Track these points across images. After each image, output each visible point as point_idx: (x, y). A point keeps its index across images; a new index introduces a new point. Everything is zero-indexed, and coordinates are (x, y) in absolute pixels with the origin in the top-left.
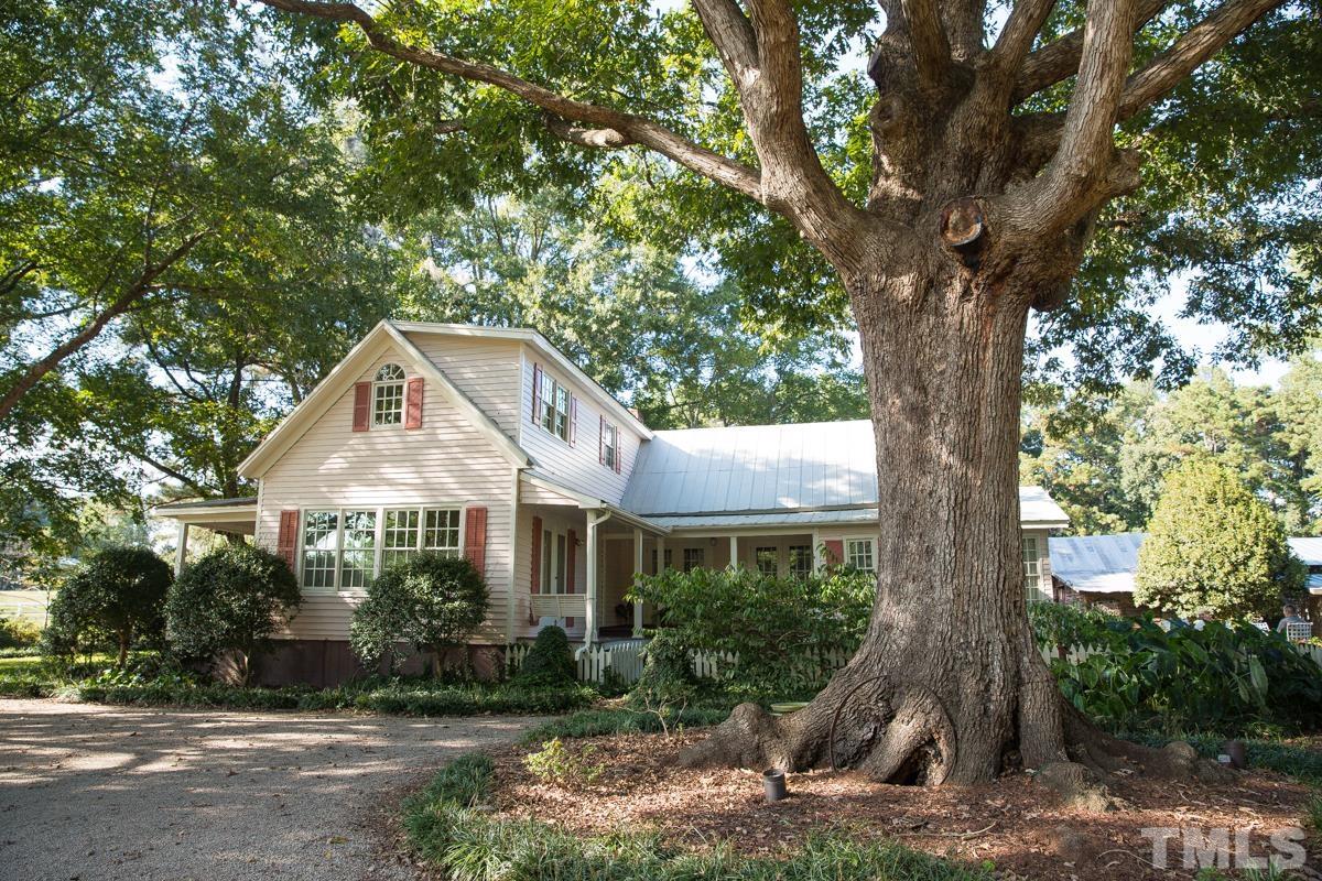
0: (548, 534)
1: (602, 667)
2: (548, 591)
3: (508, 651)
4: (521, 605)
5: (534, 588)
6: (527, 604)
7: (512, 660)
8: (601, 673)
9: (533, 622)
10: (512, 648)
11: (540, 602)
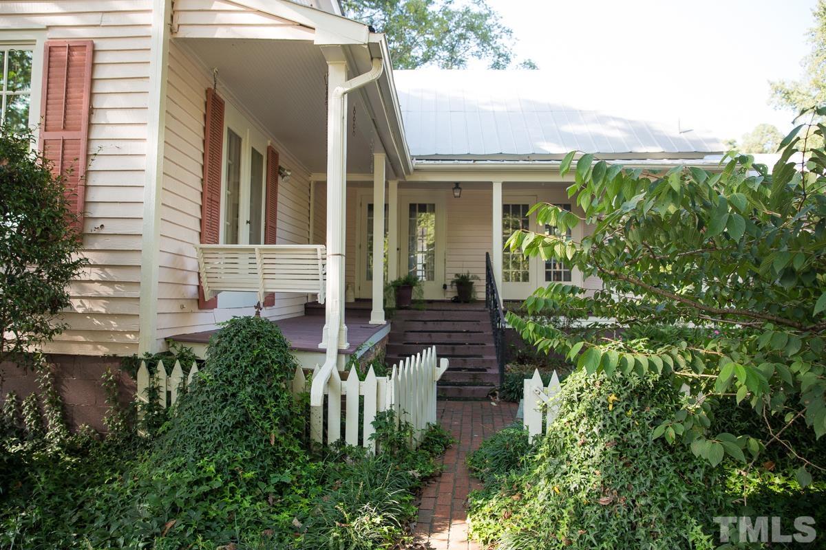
0: (235, 140)
1: (370, 415)
2: (234, 239)
3: (143, 372)
4: (176, 267)
5: (208, 231)
6: (191, 264)
7: (153, 392)
8: (369, 430)
9: (203, 302)
10: (152, 366)
11: (219, 262)
